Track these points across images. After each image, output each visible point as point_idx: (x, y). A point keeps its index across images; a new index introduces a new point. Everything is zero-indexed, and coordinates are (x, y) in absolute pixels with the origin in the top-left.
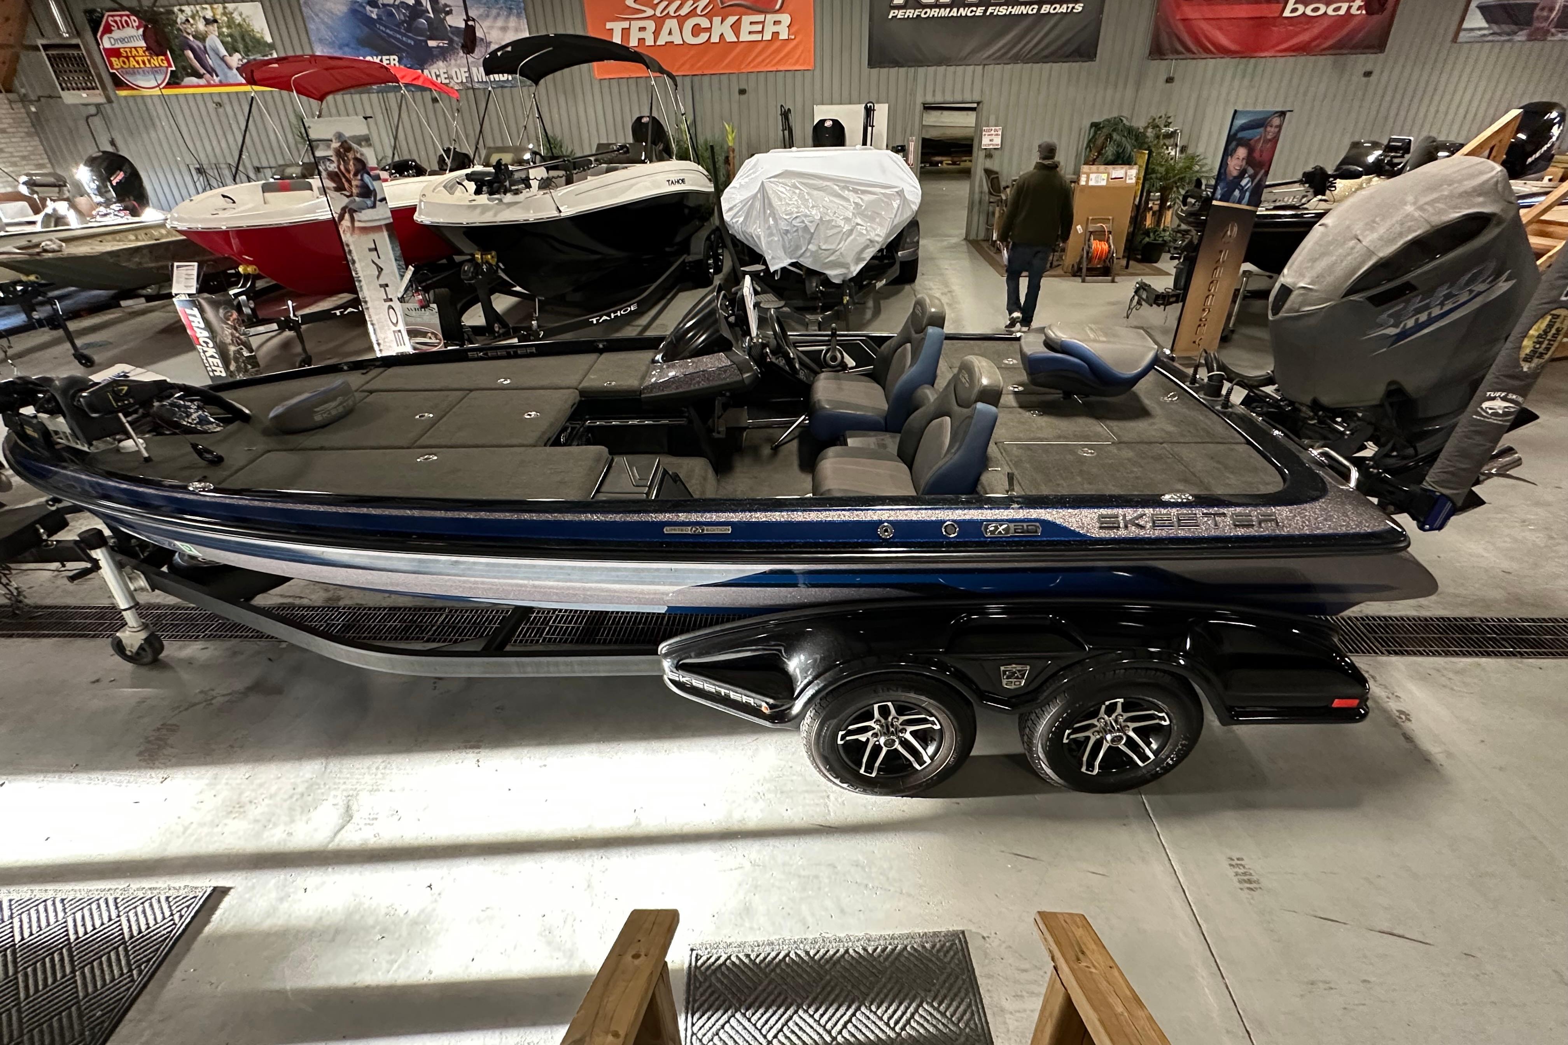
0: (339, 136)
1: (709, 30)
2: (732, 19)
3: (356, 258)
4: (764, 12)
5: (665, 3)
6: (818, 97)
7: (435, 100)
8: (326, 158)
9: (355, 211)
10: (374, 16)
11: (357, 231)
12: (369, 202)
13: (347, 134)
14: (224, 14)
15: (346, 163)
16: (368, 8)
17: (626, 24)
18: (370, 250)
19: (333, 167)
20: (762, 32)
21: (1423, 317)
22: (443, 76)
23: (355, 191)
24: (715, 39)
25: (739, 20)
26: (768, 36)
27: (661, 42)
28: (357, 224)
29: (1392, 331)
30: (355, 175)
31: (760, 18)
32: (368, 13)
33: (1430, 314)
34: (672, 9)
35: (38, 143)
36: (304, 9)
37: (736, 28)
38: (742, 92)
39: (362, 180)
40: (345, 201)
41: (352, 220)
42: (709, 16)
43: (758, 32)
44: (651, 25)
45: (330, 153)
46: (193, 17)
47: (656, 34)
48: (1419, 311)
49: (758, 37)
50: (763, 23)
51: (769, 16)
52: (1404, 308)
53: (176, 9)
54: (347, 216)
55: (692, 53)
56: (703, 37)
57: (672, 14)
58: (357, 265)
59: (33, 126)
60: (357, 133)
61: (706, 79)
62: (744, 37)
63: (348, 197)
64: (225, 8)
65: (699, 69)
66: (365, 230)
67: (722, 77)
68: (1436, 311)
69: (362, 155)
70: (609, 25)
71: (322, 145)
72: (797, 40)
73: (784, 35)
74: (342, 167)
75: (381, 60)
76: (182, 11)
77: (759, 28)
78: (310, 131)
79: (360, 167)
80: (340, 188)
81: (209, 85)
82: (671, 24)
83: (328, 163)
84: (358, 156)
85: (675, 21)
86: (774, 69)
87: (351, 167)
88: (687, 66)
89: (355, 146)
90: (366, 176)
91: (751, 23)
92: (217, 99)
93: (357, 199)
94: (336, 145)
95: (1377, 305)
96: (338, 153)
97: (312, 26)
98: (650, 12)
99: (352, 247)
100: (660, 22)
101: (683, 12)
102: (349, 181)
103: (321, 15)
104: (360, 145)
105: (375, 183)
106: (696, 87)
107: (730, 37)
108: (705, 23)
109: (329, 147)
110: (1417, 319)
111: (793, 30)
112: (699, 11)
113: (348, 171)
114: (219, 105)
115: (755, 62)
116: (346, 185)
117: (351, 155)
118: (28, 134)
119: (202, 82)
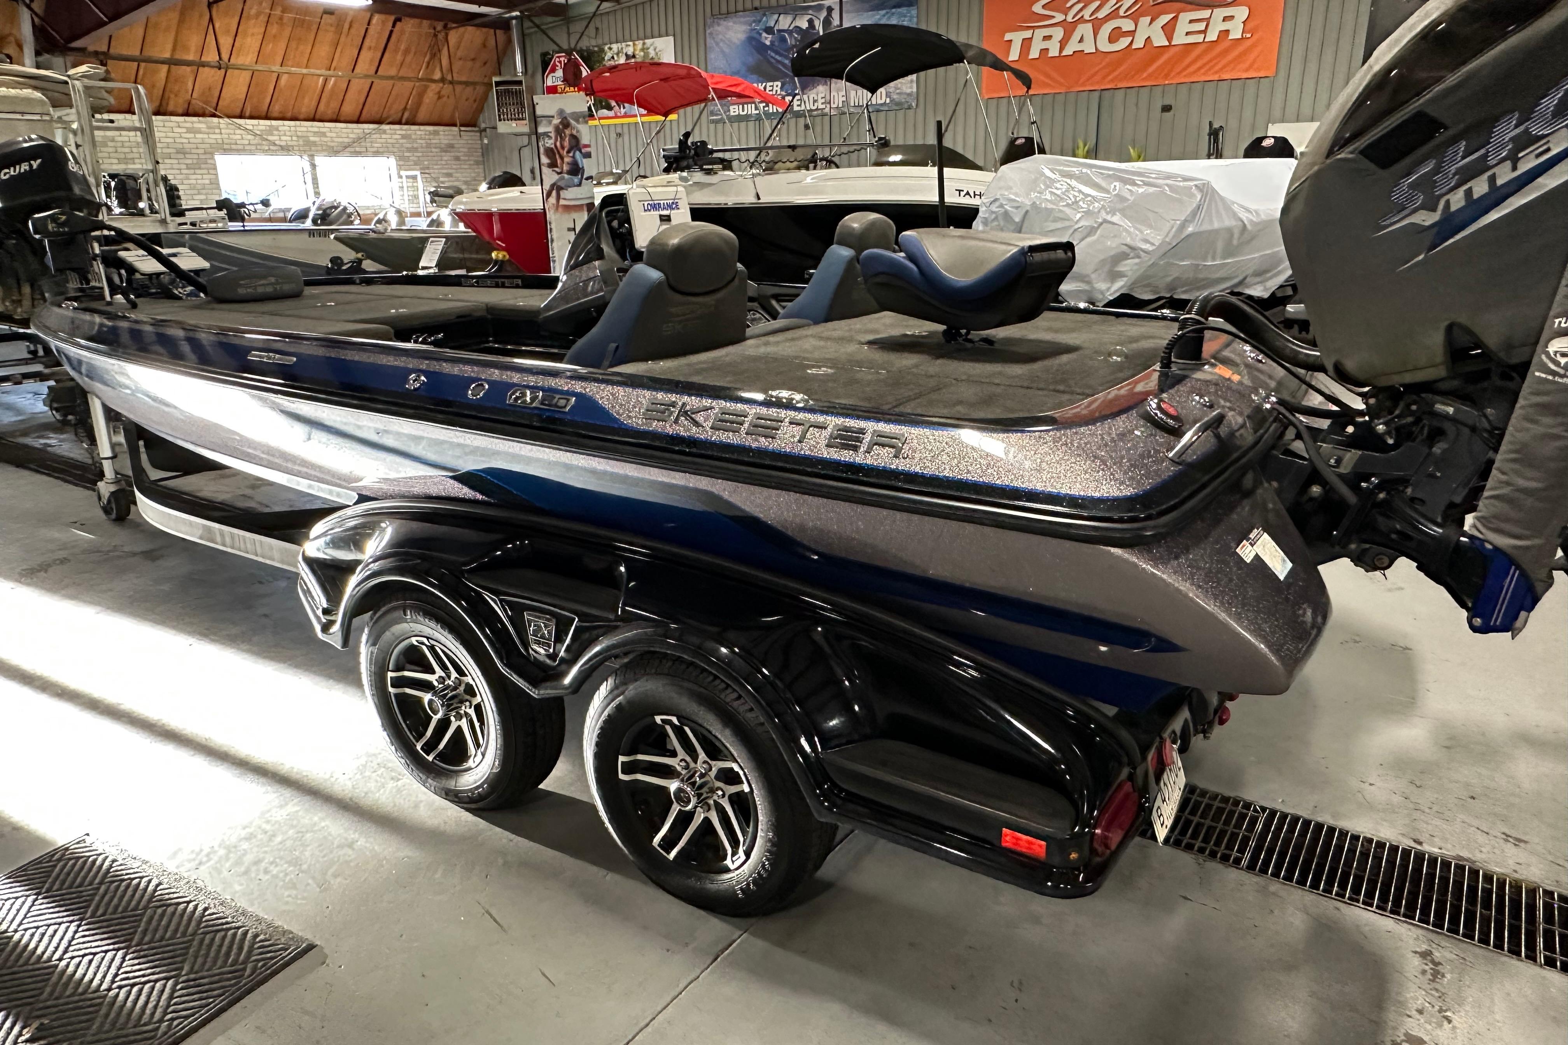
0: (561, 112)
1: (1132, 33)
2: (1165, 19)
3: (554, 237)
4: (1211, 6)
5: (1080, 5)
6: (1277, 113)
7: (807, 127)
8: (546, 134)
9: (562, 188)
10: (768, 43)
11: (560, 209)
12: (576, 180)
13: (569, 110)
14: (642, 50)
15: (562, 139)
16: (764, 35)
17: (1028, 34)
18: (569, 230)
19: (550, 143)
20: (1204, 32)
21: (1480, 187)
22: (821, 101)
23: (565, 168)
24: (1139, 43)
25: (1175, 18)
26: (1212, 36)
27: (1068, 51)
28: (562, 202)
29: (1427, 219)
30: (568, 152)
31: (1205, 13)
32: (763, 40)
33: (1492, 179)
34: (1087, 14)
35: (481, 170)
36: (708, 40)
37: (1169, 30)
38: (1167, 109)
39: (573, 157)
40: (556, 177)
41: (558, 197)
42: (1135, 17)
43: (1200, 32)
44: (1058, 33)
45: (550, 129)
46: (618, 54)
47: (1063, 44)
48: (1468, 174)
49: (1199, 38)
50: (1208, 20)
51: (1217, 11)
52: (1437, 170)
53: (606, 48)
54: (554, 193)
55: (1107, 60)
56: (1124, 42)
57: (1087, 17)
58: (555, 244)
59: (483, 155)
60: (578, 110)
61: (1120, 94)
62: (1179, 39)
63: (558, 173)
64: (644, 44)
65: (1112, 81)
66: (568, 208)
67: (1142, 90)
68: (1505, 175)
69: (578, 131)
70: (1008, 36)
71: (544, 122)
72: (1256, 37)
73: (1236, 34)
74: (558, 144)
75: (765, 88)
76: (610, 49)
77: (1202, 26)
78: (537, 108)
79: (574, 142)
80: (553, 165)
81: (616, 117)
82: (1085, 29)
83: (546, 140)
84: (574, 132)
85: (1090, 25)
86: (1216, 77)
87: (566, 144)
88: (1097, 78)
89: (573, 122)
90: (578, 153)
91: (1191, 21)
92: (619, 130)
93: (566, 176)
94: (556, 121)
95: (1384, 164)
96: (557, 129)
97: (712, 56)
98: (1059, 17)
99: (553, 226)
100: (1069, 29)
101: (1101, 15)
102: (562, 158)
103: (721, 44)
104: (577, 121)
105: (585, 160)
106: (1105, 103)
107: (1160, 41)
108: (1127, 25)
109: (550, 122)
110: (1469, 193)
111: (1250, 25)
112: (1121, 13)
113: (563, 147)
114: (619, 135)
115: (1191, 69)
116: (559, 161)
117: (567, 132)
118: (477, 163)
119: (611, 113)
